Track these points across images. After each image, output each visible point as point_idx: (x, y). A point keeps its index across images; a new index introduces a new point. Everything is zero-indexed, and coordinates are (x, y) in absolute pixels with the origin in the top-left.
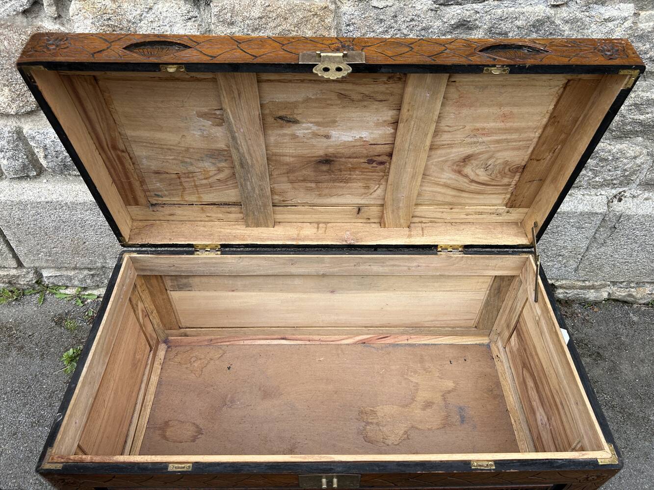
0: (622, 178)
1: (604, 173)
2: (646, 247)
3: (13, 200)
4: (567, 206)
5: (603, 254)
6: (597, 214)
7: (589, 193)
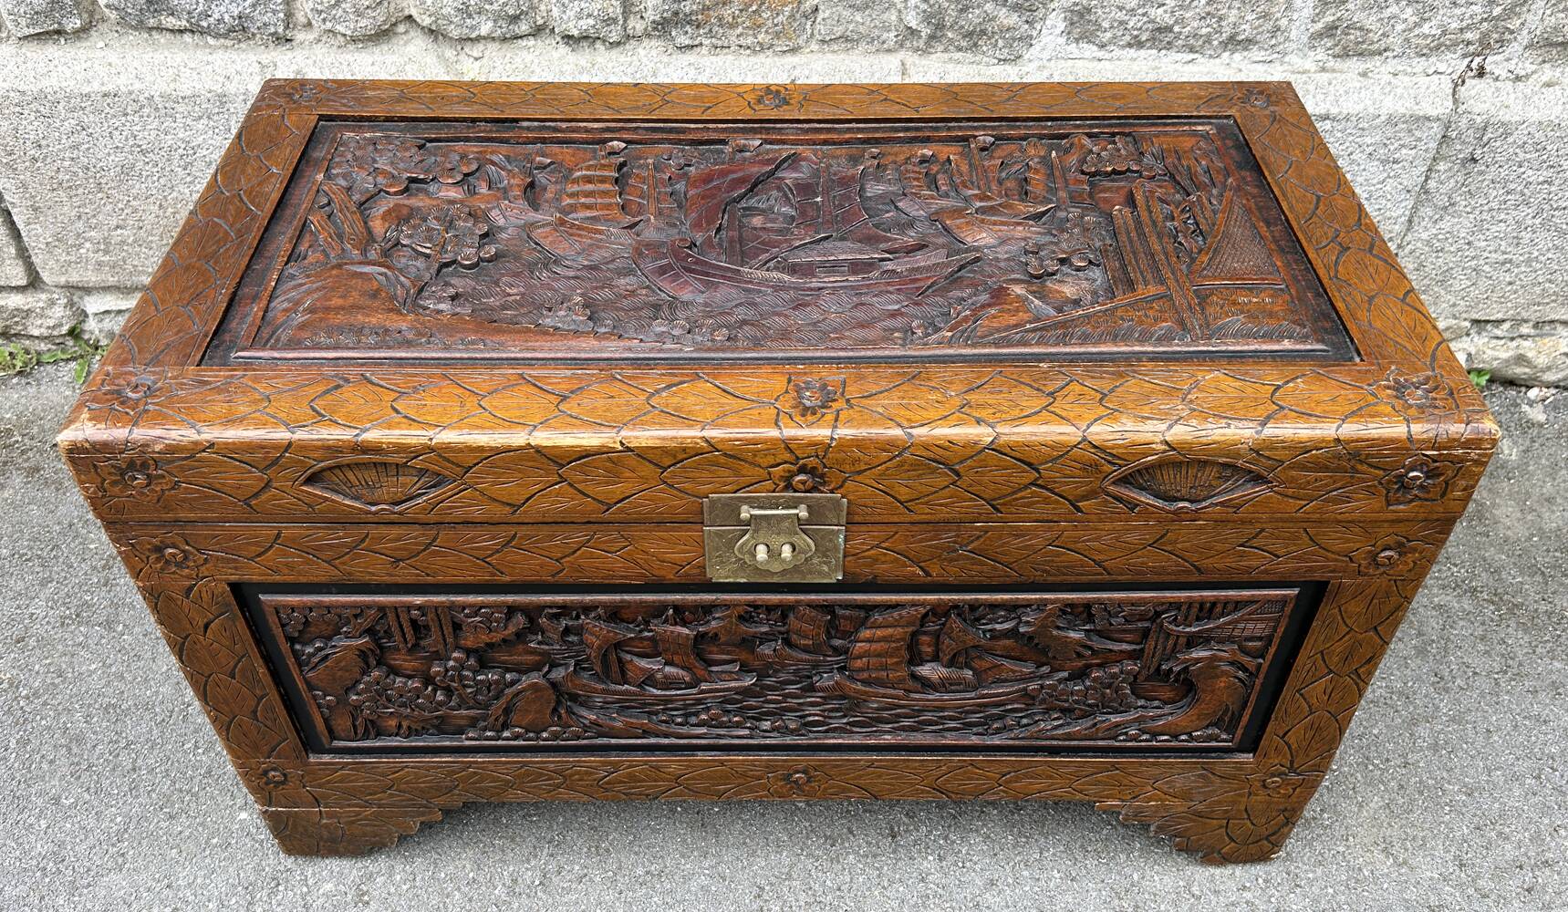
0: (1485, 24)
1: (1441, 12)
2: (1553, 216)
3: (26, 88)
4: (1356, 99)
5: (1447, 239)
6: (1428, 119)
7: (1409, 70)
